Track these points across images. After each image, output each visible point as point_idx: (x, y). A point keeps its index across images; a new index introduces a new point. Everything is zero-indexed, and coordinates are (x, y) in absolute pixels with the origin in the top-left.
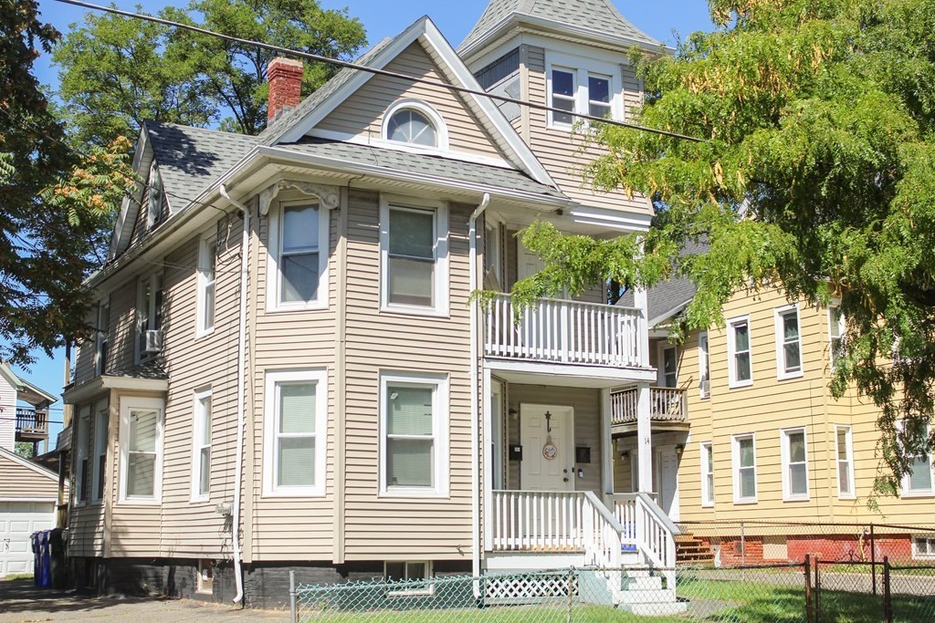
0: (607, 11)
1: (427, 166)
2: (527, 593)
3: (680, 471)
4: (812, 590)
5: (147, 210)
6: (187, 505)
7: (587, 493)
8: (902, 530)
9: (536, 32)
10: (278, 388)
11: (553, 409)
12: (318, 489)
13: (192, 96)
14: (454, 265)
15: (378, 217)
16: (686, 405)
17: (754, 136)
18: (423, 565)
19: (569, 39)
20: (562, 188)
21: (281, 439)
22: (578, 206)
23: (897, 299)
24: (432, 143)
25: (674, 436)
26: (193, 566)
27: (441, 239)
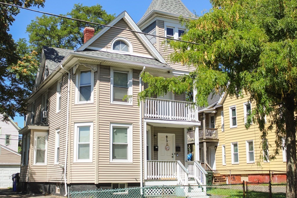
0: (184, 9)
1: (125, 58)
2: (152, 193)
3: (216, 154)
4: (245, 192)
5: (44, 74)
6: (53, 165)
7: (178, 161)
8: (279, 172)
9: (161, 16)
10: (78, 128)
11: (168, 135)
12: (90, 160)
13: (69, 42)
14: (134, 89)
15: (109, 74)
16: (218, 134)
17: (216, 42)
18: (125, 184)
19: (172, 18)
20: (169, 65)
21: (79, 145)
22: (174, 70)
23: (265, 96)
24: (128, 51)
25: (214, 143)
26: (55, 185)
27: (130, 81)
